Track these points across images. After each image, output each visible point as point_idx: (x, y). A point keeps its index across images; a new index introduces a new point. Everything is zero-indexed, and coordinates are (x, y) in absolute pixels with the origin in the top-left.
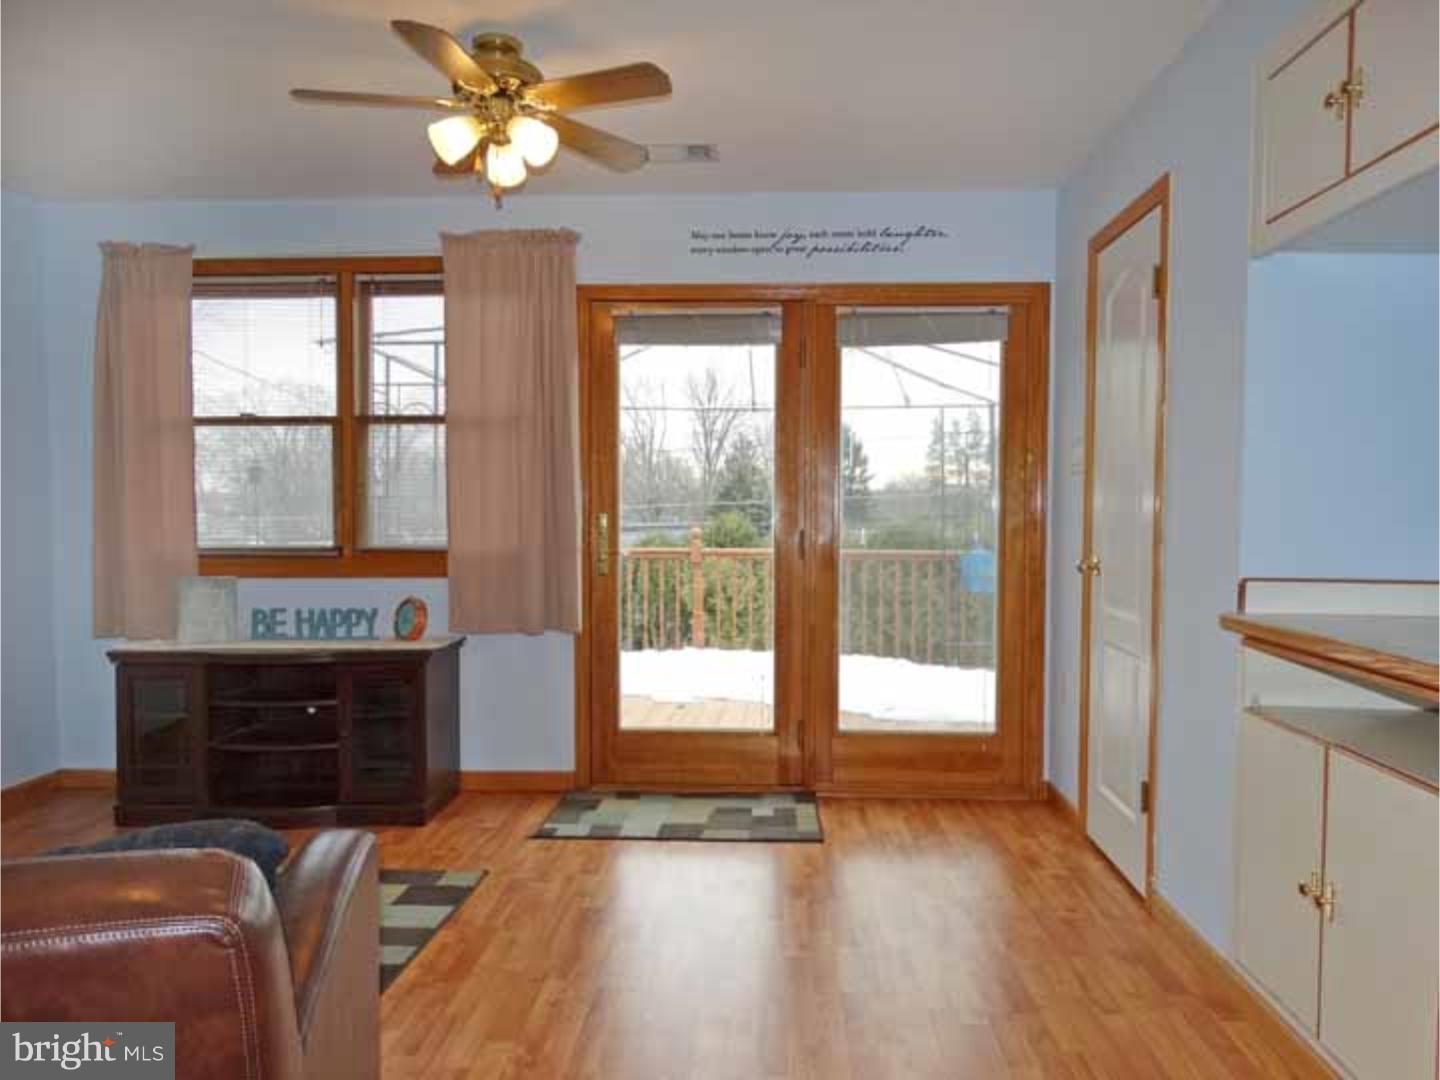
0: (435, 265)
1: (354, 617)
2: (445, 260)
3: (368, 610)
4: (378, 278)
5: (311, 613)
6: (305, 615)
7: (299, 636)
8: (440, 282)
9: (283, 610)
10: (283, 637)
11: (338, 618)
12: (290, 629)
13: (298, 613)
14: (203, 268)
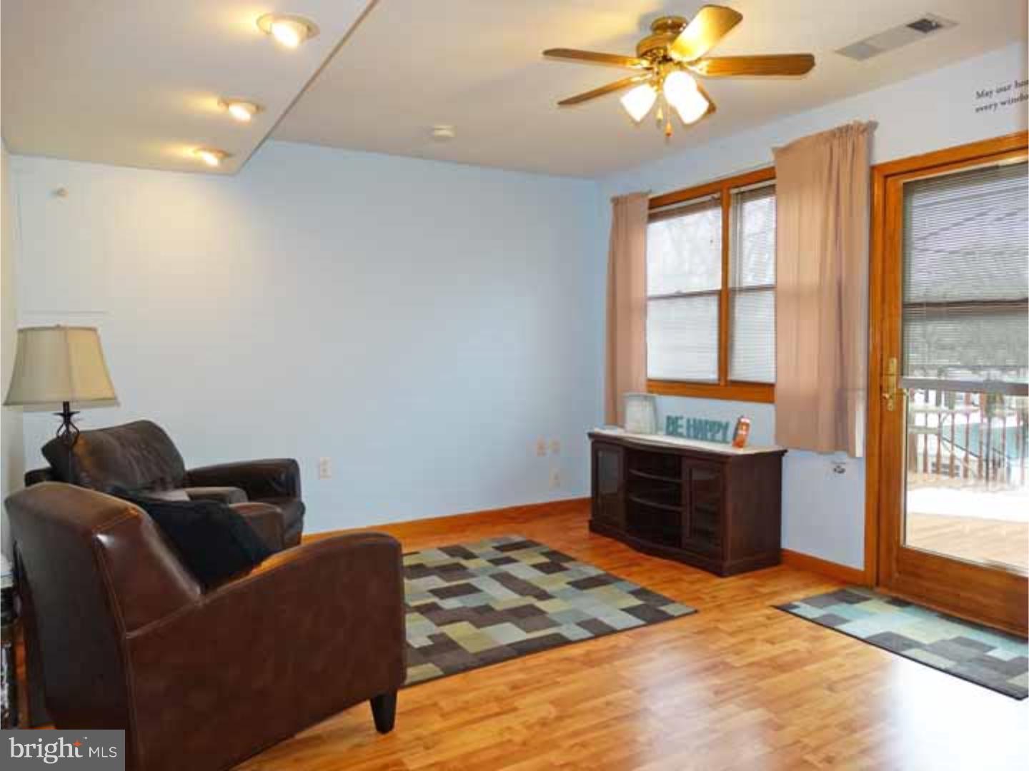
0: (769, 174)
1: (716, 428)
2: (777, 168)
3: (724, 424)
4: (743, 189)
5: (695, 421)
6: (692, 422)
7: (688, 437)
8: (773, 186)
9: (682, 418)
10: (681, 435)
11: (708, 427)
12: (683, 430)
13: (688, 421)
14: (655, 203)
